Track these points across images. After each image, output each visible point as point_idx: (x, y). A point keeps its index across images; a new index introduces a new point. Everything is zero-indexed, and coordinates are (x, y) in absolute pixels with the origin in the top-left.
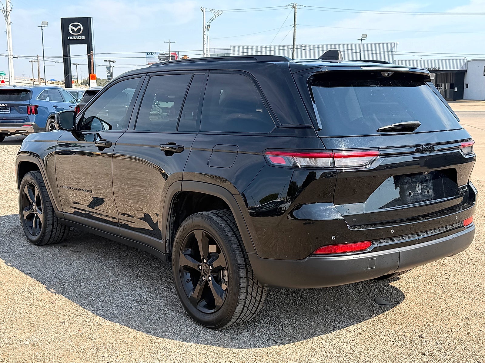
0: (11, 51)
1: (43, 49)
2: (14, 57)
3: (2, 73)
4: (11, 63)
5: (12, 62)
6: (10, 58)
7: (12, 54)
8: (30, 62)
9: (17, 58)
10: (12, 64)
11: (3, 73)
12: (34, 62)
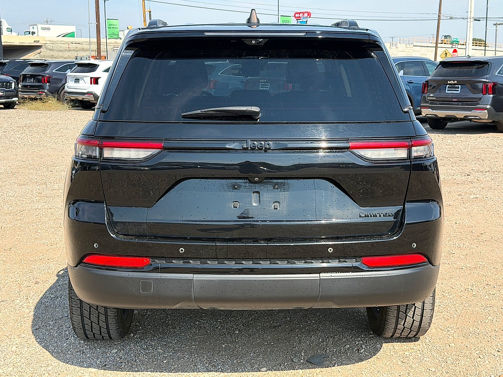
0: (473, 13)
1: (487, 8)
2: (475, 20)
3: (455, 40)
4: (470, 27)
5: (472, 26)
6: (469, 21)
7: (472, 16)
8: (494, 25)
9: (479, 20)
10: (471, 29)
11: (457, 40)
12: (499, 24)
